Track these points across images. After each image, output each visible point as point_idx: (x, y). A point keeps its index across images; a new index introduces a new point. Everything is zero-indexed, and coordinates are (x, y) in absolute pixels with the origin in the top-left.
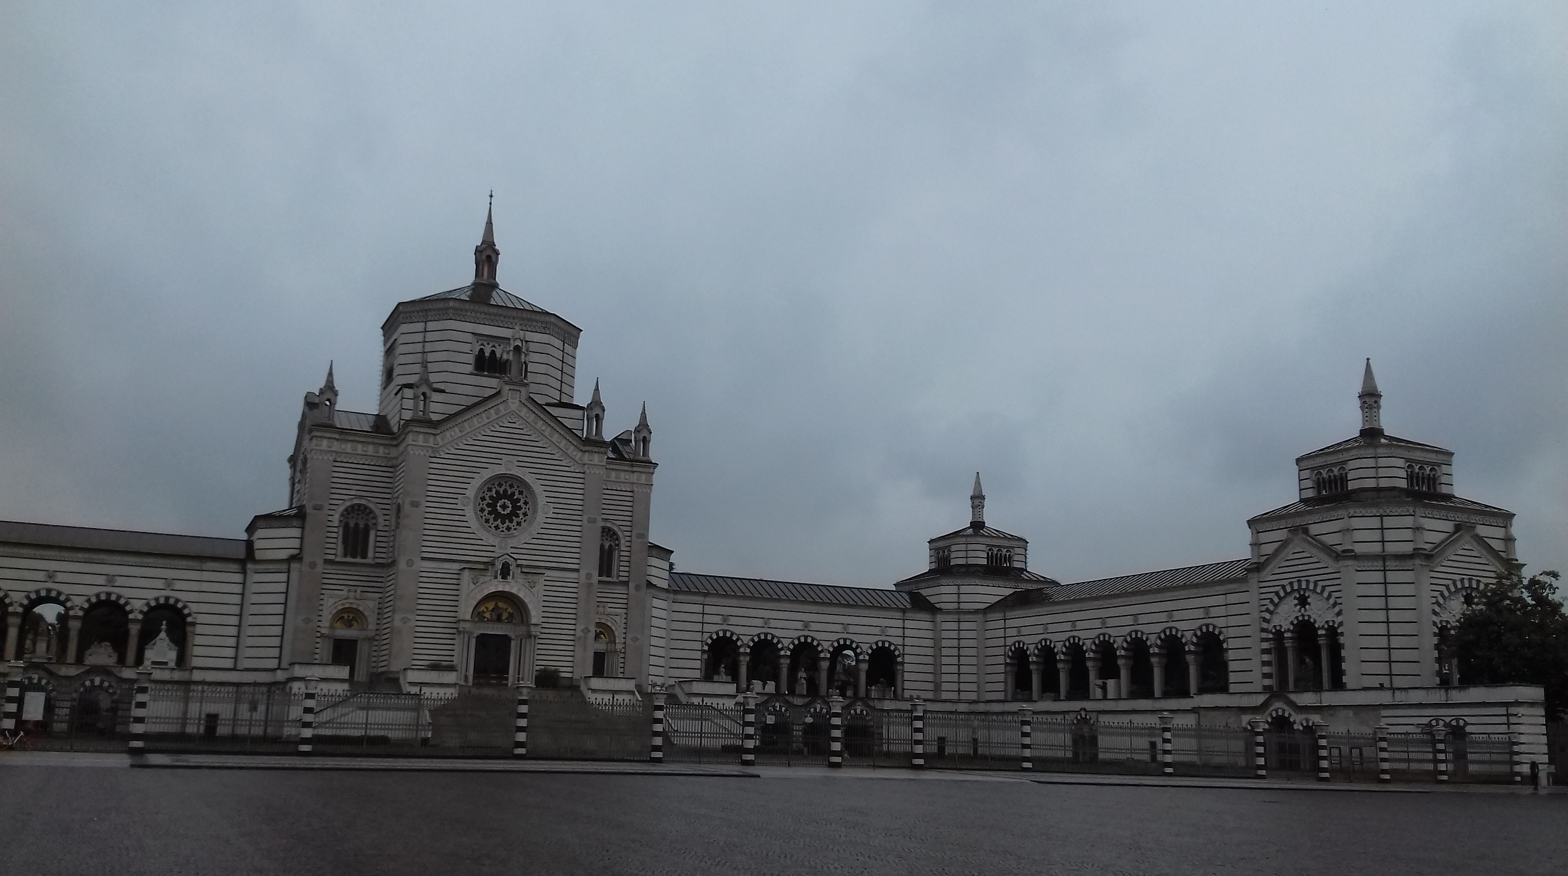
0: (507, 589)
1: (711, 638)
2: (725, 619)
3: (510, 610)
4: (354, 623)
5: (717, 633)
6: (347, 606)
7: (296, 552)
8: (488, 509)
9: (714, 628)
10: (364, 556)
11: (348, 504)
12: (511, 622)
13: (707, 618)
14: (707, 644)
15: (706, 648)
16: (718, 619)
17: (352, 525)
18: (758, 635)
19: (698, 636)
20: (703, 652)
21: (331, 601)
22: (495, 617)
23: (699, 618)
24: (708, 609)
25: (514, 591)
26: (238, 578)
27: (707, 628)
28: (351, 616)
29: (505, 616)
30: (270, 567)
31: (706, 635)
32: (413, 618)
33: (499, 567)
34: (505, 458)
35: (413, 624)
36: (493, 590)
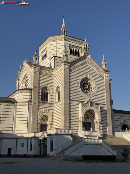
0: (92, 109)
1: (122, 125)
3: (90, 115)
4: (45, 119)
6: (44, 115)
7: (30, 99)
8: (83, 87)
9: (123, 122)
10: (47, 101)
11: (43, 86)
12: (91, 119)
13: (121, 120)
15: (121, 127)
16: (123, 120)
17: (44, 93)
19: (119, 124)
21: (40, 113)
22: (87, 117)
23: (119, 120)
24: (121, 118)
25: (93, 109)
26: (13, 107)
27: (121, 122)
28: (45, 118)
29: (89, 117)
30: (22, 104)
31: (121, 124)
32: (68, 117)
33: (89, 103)
34: (86, 73)
35: (69, 119)
36: (88, 109)
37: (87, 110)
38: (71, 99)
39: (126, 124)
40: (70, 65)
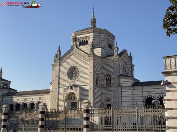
0: (72, 92)
1: (145, 98)
2: (149, 93)
5: (147, 97)
8: (71, 75)
9: (146, 95)
13: (144, 93)
14: (144, 100)
15: (144, 101)
16: (147, 93)
18: (160, 96)
19: (142, 98)
20: (144, 102)
22: (74, 98)
23: (141, 93)
24: (144, 90)
27: (144, 95)
32: (57, 100)
33: (70, 87)
34: (73, 63)
35: (57, 102)
36: (69, 92)
37: (67, 93)
38: (60, 86)
39: (150, 97)
40: (59, 60)
